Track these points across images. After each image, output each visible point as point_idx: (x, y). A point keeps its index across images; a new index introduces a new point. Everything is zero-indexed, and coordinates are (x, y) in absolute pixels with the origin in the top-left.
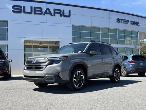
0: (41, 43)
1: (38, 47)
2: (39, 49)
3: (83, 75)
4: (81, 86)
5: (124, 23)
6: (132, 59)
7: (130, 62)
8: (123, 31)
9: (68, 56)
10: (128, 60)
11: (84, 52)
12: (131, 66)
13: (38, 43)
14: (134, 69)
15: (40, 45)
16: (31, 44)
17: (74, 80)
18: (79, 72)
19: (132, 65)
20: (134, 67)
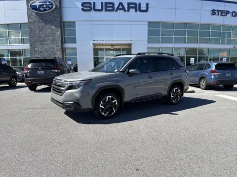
0: (112, 45)
1: (110, 50)
2: (111, 52)
3: (116, 101)
4: (112, 114)
5: (222, 15)
6: (216, 69)
7: (212, 72)
8: (219, 27)
9: (92, 79)
10: (210, 70)
11: (121, 72)
12: (213, 77)
13: (109, 46)
14: (216, 80)
15: (112, 48)
16: (102, 47)
17: (102, 108)
18: (109, 98)
19: (214, 75)
20: (216, 79)
